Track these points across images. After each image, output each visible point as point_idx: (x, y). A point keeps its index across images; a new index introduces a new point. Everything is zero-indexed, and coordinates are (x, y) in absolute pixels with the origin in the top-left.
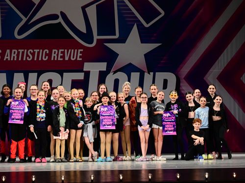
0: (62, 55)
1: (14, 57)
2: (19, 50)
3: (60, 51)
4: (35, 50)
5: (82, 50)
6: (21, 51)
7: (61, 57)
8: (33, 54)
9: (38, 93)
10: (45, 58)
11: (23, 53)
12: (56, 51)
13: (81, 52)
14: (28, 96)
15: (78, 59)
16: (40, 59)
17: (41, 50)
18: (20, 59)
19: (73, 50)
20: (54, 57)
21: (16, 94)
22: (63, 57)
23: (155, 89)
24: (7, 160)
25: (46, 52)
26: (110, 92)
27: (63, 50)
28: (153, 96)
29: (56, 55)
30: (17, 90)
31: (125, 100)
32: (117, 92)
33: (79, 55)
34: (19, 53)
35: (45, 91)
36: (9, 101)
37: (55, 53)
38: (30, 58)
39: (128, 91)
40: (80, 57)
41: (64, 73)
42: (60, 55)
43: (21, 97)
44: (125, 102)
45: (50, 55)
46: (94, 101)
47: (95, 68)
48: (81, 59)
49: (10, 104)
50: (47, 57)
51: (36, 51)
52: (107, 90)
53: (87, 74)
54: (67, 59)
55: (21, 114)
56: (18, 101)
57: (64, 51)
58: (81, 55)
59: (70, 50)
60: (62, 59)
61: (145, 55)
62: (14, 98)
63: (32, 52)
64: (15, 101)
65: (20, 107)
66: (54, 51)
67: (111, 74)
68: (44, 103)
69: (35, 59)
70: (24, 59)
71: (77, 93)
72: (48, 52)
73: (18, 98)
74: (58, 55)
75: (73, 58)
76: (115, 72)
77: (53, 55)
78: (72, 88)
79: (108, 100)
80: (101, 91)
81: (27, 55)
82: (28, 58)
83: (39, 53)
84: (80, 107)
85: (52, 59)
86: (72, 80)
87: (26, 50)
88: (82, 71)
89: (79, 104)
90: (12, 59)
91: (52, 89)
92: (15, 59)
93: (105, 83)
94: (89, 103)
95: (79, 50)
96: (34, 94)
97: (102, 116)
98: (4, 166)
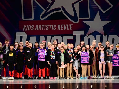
9: (51, 46)
14: (47, 47)
21: (41, 46)
23: (108, 43)
24: (37, 78)
26: (86, 45)
28: (107, 47)
30: (41, 44)
31: (94, 49)
32: (89, 45)
35: (55, 45)
36: (38, 50)
39: (95, 44)
41: (64, 36)
43: (43, 48)
44: (93, 50)
46: (78, 50)
49: (38, 51)
52: (84, 44)
55: (44, 56)
56: (42, 50)
61: (103, 27)
62: (40, 48)
64: (41, 50)
65: (43, 52)
68: (54, 50)
71: (70, 45)
73: (42, 48)
78: (67, 43)
79: (85, 49)
80: (82, 45)
84: (71, 52)
89: (71, 51)
91: (58, 44)
93: (83, 41)
94: (76, 50)
96: (49, 46)
97: (82, 57)
98: (36, 81)
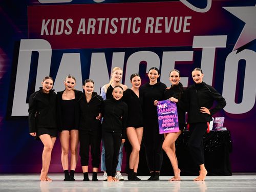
0: (161, 25)
1: (91, 29)
2: (99, 19)
3: (158, 19)
4: (121, 19)
5: (190, 18)
6: (101, 20)
7: (159, 28)
8: (119, 25)
10: (136, 30)
11: (104, 23)
12: (152, 19)
13: (188, 21)
15: (185, 31)
16: (129, 32)
17: (130, 19)
18: (100, 32)
19: (176, 18)
20: (149, 28)
22: (162, 28)
25: (137, 21)
27: (162, 18)
29: (152, 25)
33: (186, 24)
34: (98, 23)
37: (150, 23)
38: (113, 30)
40: (188, 28)
42: (158, 25)
45: (142, 25)
47: (209, 44)
48: (189, 31)
50: (139, 29)
51: (123, 20)
53: (198, 53)
54: (168, 30)
57: (164, 18)
58: (189, 24)
59: (172, 18)
60: (160, 32)
63: (117, 21)
66: (148, 19)
67: (234, 52)
69: (122, 32)
70: (106, 32)
72: (140, 22)
74: (154, 25)
75: (177, 29)
76: (239, 50)
77: (148, 25)
81: (110, 27)
82: (111, 30)
83: (126, 22)
85: (147, 31)
86: (176, 62)
87: (108, 19)
88: (189, 48)
90: (88, 33)
92: (93, 32)
95: (186, 18)
